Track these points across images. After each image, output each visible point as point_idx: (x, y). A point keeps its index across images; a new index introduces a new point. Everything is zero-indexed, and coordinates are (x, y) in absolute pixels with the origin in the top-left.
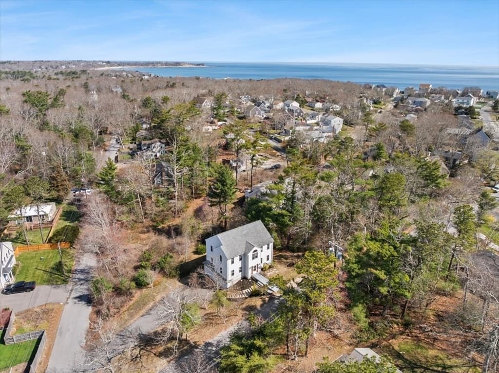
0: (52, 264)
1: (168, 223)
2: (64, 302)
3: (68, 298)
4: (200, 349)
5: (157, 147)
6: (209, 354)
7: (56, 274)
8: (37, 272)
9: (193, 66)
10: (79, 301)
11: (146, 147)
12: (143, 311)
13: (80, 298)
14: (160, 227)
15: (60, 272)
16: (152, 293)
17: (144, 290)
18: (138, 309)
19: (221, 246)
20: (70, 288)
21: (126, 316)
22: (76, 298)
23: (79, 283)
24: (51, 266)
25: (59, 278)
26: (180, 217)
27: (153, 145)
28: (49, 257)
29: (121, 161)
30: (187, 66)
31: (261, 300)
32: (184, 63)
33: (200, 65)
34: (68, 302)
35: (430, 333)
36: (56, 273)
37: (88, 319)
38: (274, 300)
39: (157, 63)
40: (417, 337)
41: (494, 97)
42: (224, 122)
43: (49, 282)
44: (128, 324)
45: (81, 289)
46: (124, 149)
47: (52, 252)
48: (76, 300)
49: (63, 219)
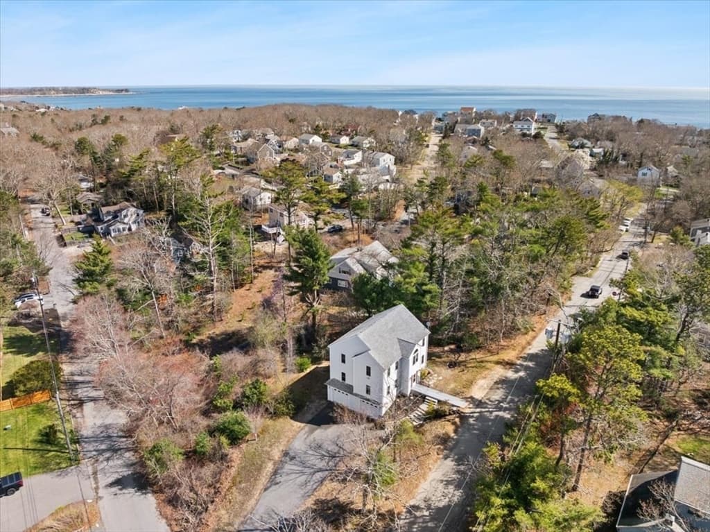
0: (33, 434)
1: (207, 333)
2: (93, 497)
3: (97, 489)
4: (404, 519)
5: (132, 215)
6: (423, 523)
7: (50, 451)
8: (11, 454)
9: (111, 93)
10: (121, 489)
11: (110, 217)
12: (263, 480)
13: (120, 483)
14: (194, 341)
15: (56, 445)
16: (262, 447)
17: (244, 446)
18: (252, 480)
19: (369, 352)
20: (90, 470)
21: (236, 495)
22: (112, 485)
23: (101, 458)
24: (31, 438)
25: (59, 456)
26: (222, 320)
27: (124, 213)
28: (20, 423)
29: (72, 244)
30: (101, 93)
31: (449, 423)
32: (95, 88)
33: (122, 90)
34: (99, 495)
35: (702, 421)
36: (49, 447)
37: (160, 517)
38: (468, 420)
39: (50, 89)
40: (688, 429)
41: (551, 121)
42: (220, 171)
43: (44, 467)
44: (249, 508)
45: (111, 467)
46: (65, 224)
47: (22, 413)
48: (115, 489)
49: (11, 352)
